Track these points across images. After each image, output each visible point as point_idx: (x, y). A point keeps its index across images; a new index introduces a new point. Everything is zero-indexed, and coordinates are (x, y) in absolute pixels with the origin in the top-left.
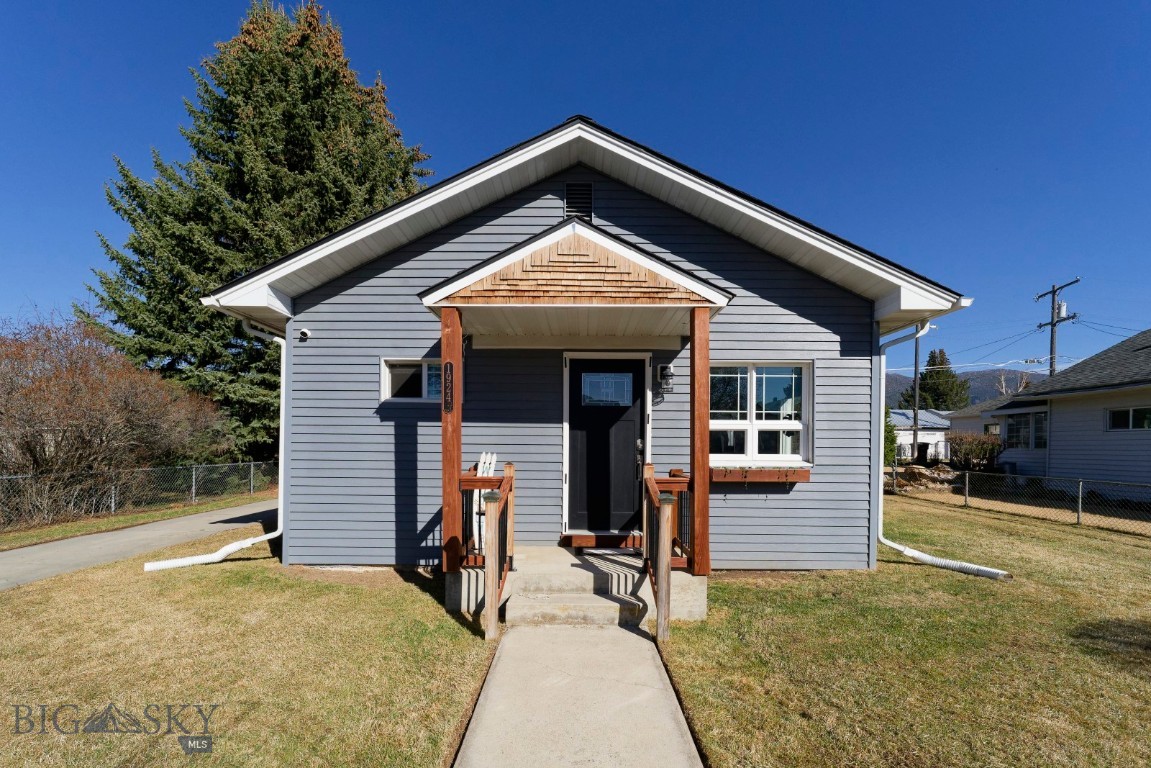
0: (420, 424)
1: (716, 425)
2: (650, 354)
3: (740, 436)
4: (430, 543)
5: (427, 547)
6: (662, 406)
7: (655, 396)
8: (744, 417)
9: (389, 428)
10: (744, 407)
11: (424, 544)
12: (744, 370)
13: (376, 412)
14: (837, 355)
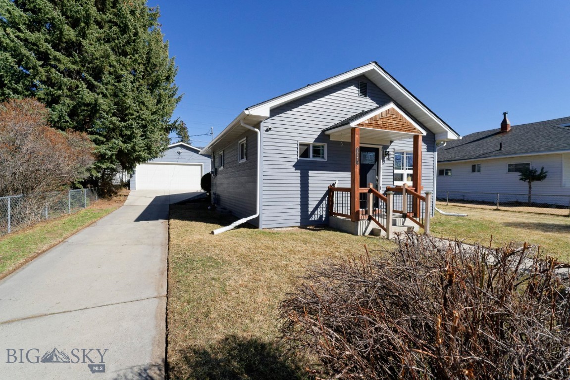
0: (310, 172)
1: (396, 171)
2: (382, 146)
3: (402, 175)
4: (313, 219)
5: (312, 220)
6: (385, 165)
7: (383, 161)
8: (403, 169)
9: (298, 173)
10: (403, 166)
11: (311, 219)
12: (403, 154)
13: (294, 166)
14: (426, 150)
